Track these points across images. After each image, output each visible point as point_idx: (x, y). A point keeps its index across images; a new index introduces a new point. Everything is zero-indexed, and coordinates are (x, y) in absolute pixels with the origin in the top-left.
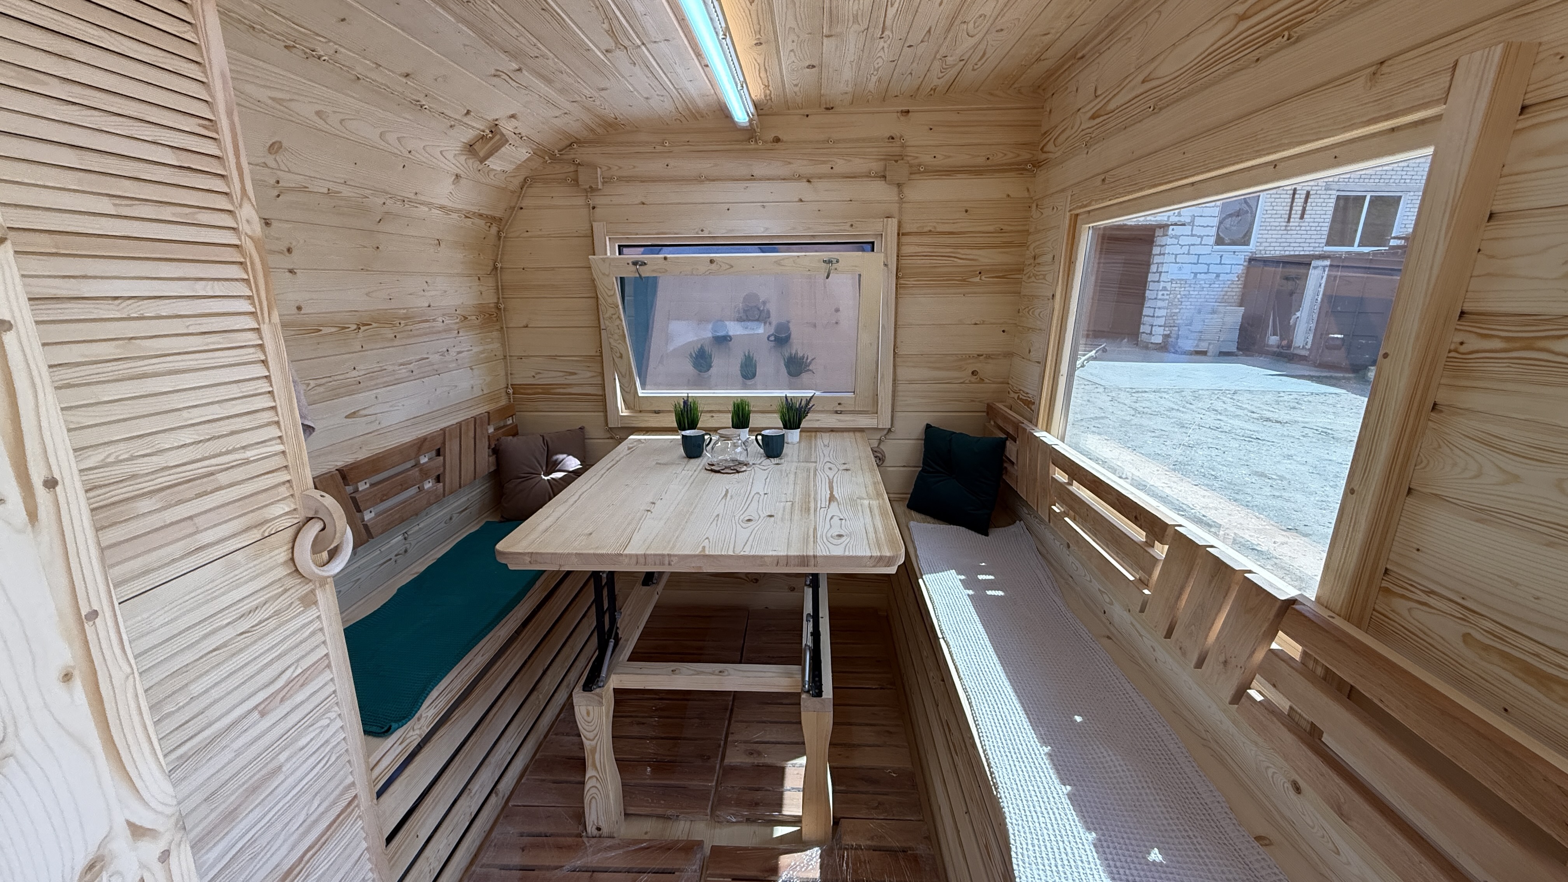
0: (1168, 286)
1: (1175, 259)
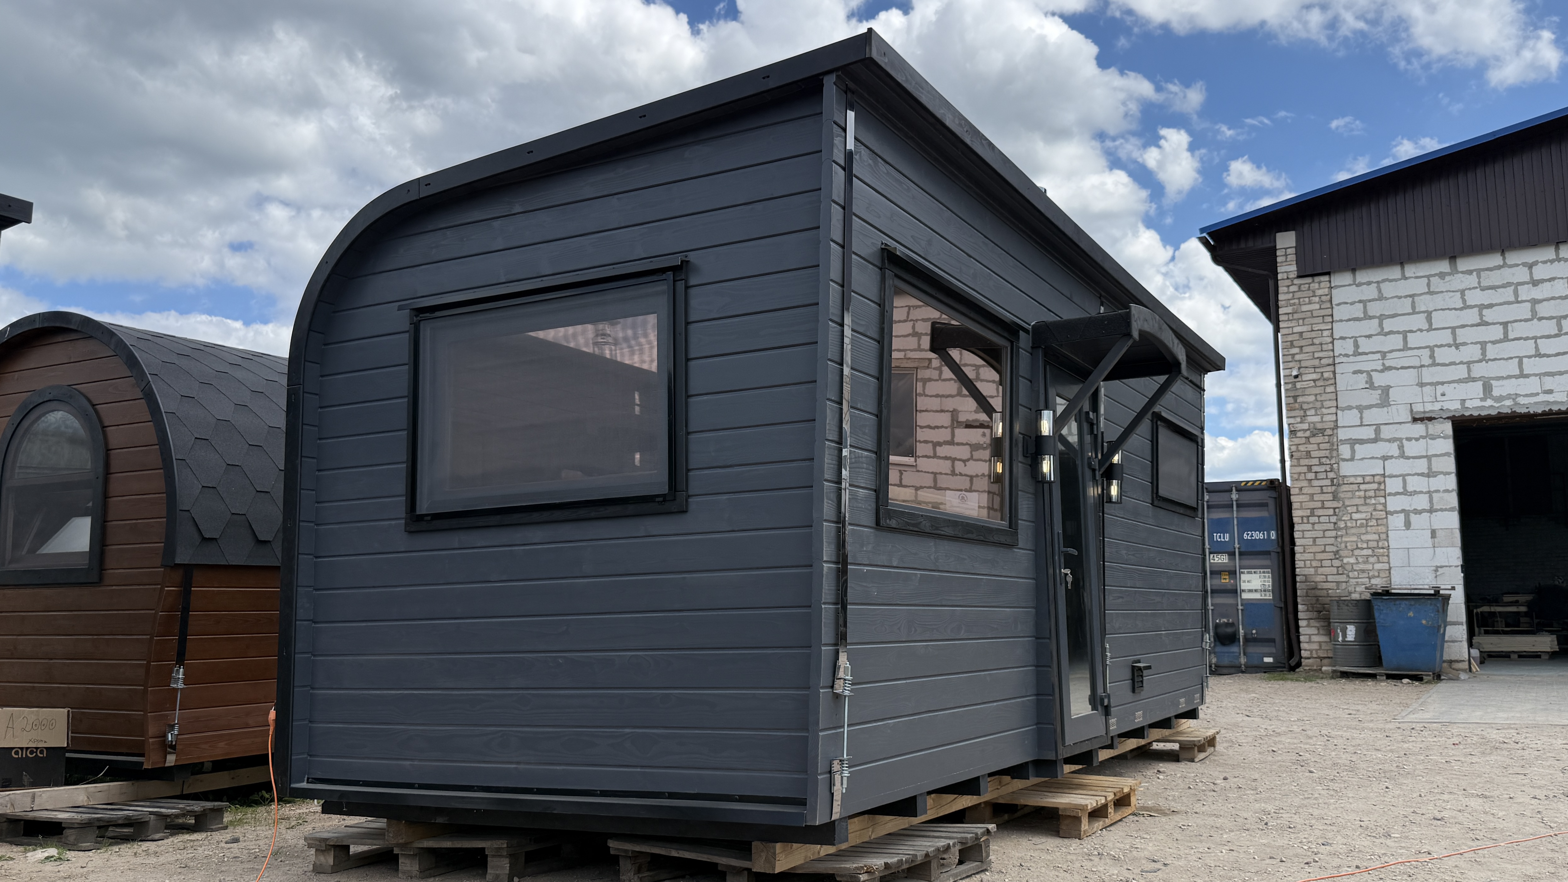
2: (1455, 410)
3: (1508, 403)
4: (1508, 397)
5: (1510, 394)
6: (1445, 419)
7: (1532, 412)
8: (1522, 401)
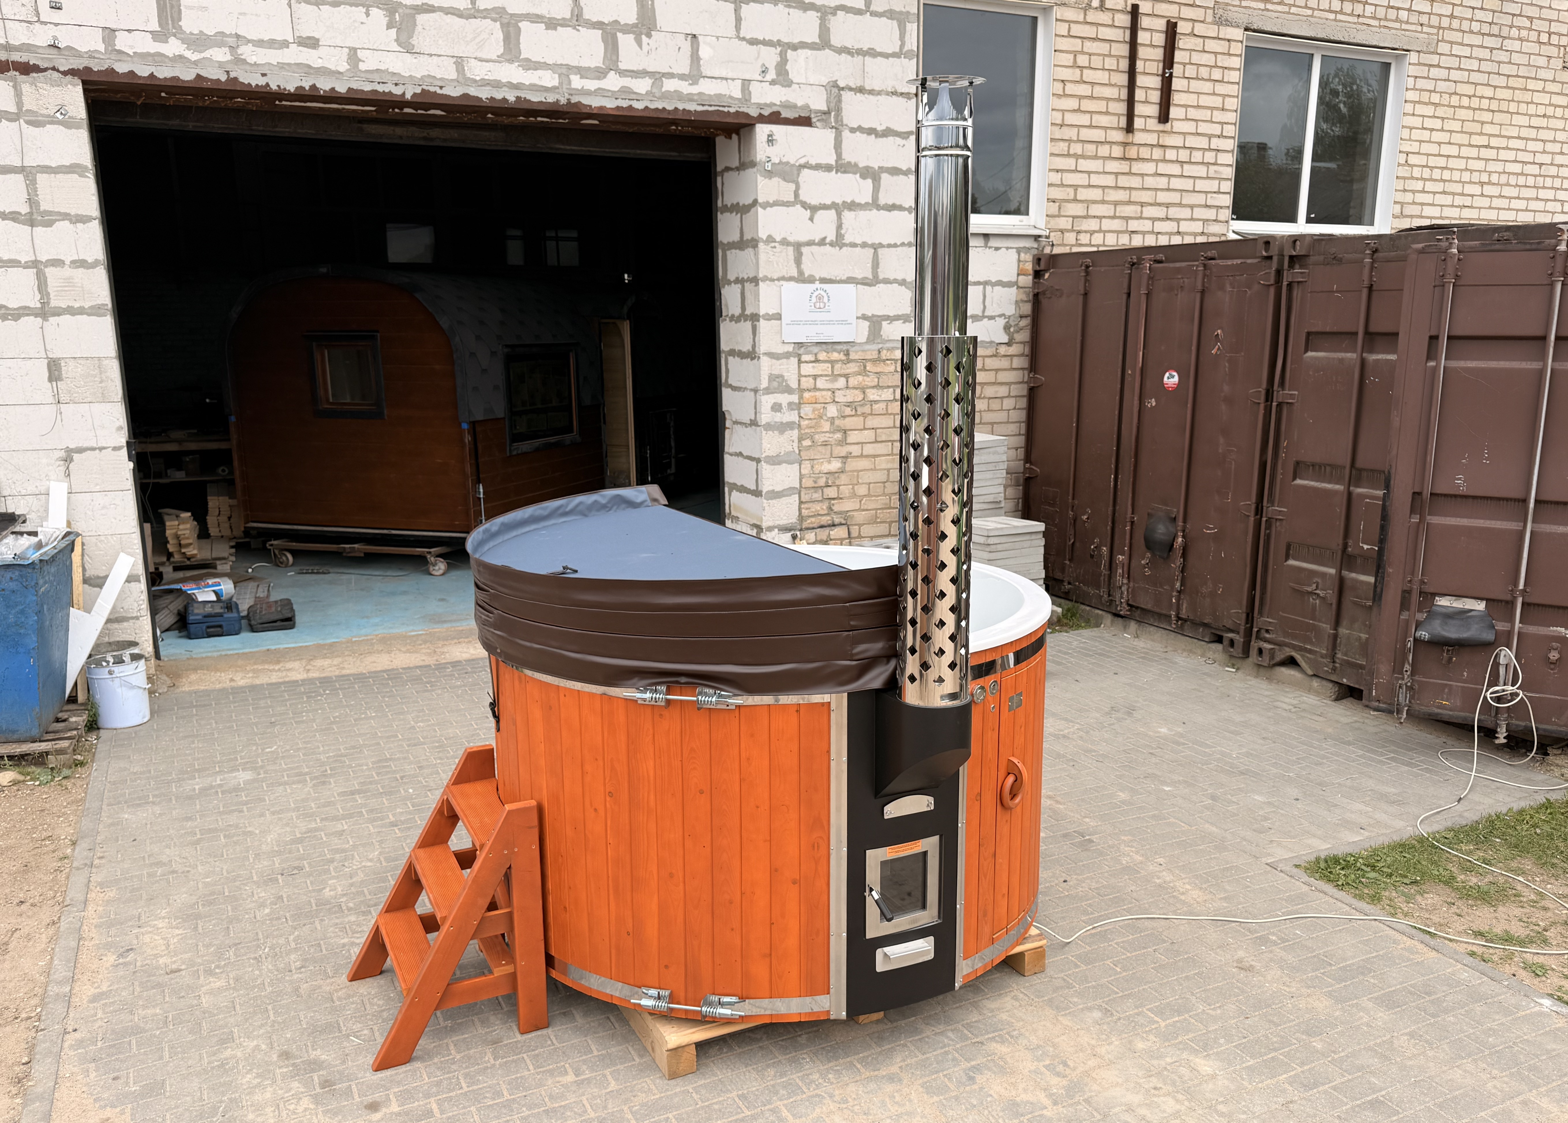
0: (789, 369)
1: (798, 261)
2: (91, 55)
3: (221, 55)
4: (219, 39)
5: (222, 34)
6: (65, 73)
7: (274, 87)
8: (251, 54)
